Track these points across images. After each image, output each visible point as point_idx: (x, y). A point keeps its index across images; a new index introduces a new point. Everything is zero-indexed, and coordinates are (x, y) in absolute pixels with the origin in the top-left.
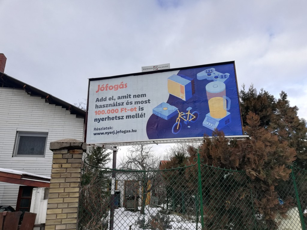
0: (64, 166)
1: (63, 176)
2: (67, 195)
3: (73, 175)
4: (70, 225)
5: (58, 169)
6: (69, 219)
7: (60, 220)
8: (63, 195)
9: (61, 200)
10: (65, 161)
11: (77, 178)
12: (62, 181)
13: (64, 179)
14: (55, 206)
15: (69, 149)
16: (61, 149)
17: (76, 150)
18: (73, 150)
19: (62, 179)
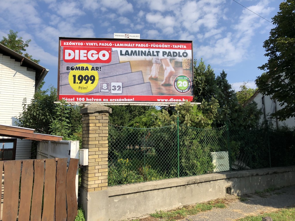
0: (97, 125)
1: (97, 132)
2: (100, 145)
3: (104, 132)
4: (104, 166)
5: (94, 127)
6: (103, 162)
7: (98, 162)
8: (99, 146)
9: (97, 149)
10: (97, 121)
11: (106, 134)
12: (97, 135)
13: (98, 134)
14: (94, 153)
15: (99, 112)
16: (95, 113)
17: (104, 113)
18: (102, 114)
19: (97, 134)
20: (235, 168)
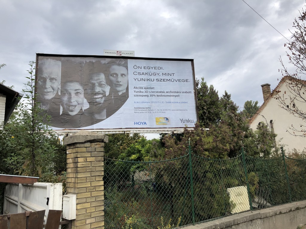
0: (89, 159)
1: (88, 170)
3: (98, 169)
5: (83, 163)
6: (98, 212)
7: (90, 214)
11: (101, 172)
12: (88, 175)
13: (90, 173)
14: (84, 200)
15: (91, 141)
16: (85, 142)
17: (98, 143)
18: (96, 143)
19: (88, 173)
20: (255, 206)
